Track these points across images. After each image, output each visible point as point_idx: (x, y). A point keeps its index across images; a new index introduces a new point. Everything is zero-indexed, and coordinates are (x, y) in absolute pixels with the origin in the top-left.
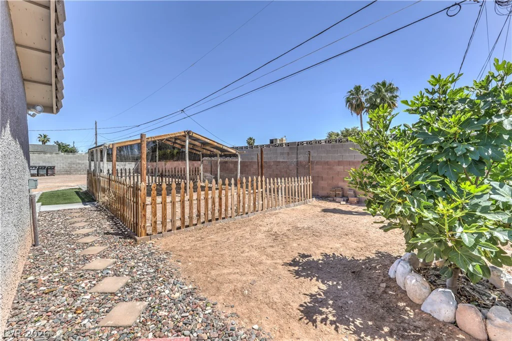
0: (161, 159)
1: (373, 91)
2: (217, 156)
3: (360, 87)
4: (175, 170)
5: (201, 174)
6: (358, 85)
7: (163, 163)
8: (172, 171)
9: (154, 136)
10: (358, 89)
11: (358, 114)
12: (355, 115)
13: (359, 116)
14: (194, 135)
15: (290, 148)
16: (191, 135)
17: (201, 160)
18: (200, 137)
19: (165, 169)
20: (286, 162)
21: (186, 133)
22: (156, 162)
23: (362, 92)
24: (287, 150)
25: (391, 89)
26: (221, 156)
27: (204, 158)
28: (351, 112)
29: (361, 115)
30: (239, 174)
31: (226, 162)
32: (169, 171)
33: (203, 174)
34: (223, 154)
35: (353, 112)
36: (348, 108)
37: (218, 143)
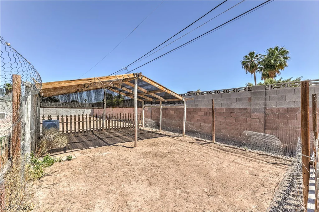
0: (109, 106)
1: (266, 55)
2: (159, 103)
3: (254, 53)
4: (120, 116)
5: (142, 119)
6: (252, 51)
7: (111, 109)
8: (118, 116)
9: (98, 77)
10: (252, 54)
11: (252, 73)
12: (249, 73)
13: (253, 75)
14: (143, 78)
15: (254, 93)
16: (140, 78)
17: (143, 106)
18: (150, 81)
19: (112, 115)
20: (246, 109)
21: (135, 76)
22: (103, 108)
23: (257, 56)
24: (248, 95)
25: (283, 52)
26: (163, 103)
27: (146, 105)
28: (246, 72)
29: (255, 74)
30: (185, 121)
31: (166, 109)
32: (115, 116)
33: (144, 119)
34: (166, 101)
35: (247, 71)
36: (244, 69)
37: (167, 89)
